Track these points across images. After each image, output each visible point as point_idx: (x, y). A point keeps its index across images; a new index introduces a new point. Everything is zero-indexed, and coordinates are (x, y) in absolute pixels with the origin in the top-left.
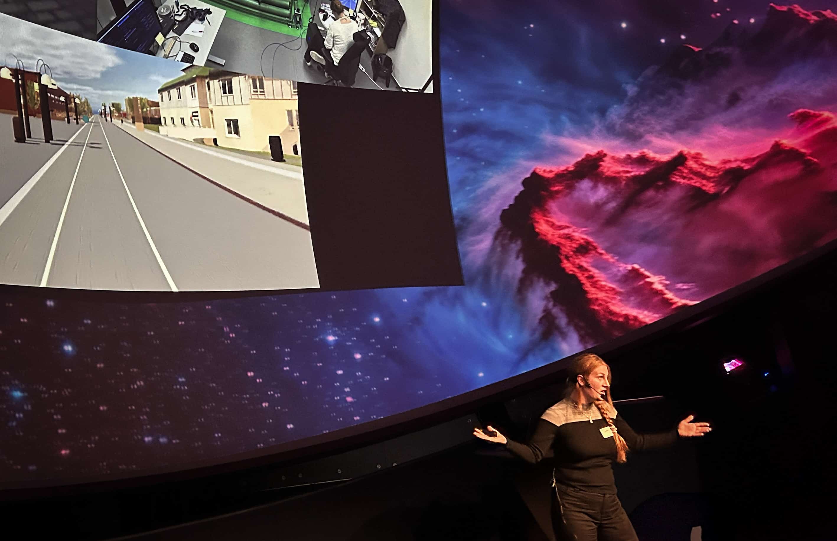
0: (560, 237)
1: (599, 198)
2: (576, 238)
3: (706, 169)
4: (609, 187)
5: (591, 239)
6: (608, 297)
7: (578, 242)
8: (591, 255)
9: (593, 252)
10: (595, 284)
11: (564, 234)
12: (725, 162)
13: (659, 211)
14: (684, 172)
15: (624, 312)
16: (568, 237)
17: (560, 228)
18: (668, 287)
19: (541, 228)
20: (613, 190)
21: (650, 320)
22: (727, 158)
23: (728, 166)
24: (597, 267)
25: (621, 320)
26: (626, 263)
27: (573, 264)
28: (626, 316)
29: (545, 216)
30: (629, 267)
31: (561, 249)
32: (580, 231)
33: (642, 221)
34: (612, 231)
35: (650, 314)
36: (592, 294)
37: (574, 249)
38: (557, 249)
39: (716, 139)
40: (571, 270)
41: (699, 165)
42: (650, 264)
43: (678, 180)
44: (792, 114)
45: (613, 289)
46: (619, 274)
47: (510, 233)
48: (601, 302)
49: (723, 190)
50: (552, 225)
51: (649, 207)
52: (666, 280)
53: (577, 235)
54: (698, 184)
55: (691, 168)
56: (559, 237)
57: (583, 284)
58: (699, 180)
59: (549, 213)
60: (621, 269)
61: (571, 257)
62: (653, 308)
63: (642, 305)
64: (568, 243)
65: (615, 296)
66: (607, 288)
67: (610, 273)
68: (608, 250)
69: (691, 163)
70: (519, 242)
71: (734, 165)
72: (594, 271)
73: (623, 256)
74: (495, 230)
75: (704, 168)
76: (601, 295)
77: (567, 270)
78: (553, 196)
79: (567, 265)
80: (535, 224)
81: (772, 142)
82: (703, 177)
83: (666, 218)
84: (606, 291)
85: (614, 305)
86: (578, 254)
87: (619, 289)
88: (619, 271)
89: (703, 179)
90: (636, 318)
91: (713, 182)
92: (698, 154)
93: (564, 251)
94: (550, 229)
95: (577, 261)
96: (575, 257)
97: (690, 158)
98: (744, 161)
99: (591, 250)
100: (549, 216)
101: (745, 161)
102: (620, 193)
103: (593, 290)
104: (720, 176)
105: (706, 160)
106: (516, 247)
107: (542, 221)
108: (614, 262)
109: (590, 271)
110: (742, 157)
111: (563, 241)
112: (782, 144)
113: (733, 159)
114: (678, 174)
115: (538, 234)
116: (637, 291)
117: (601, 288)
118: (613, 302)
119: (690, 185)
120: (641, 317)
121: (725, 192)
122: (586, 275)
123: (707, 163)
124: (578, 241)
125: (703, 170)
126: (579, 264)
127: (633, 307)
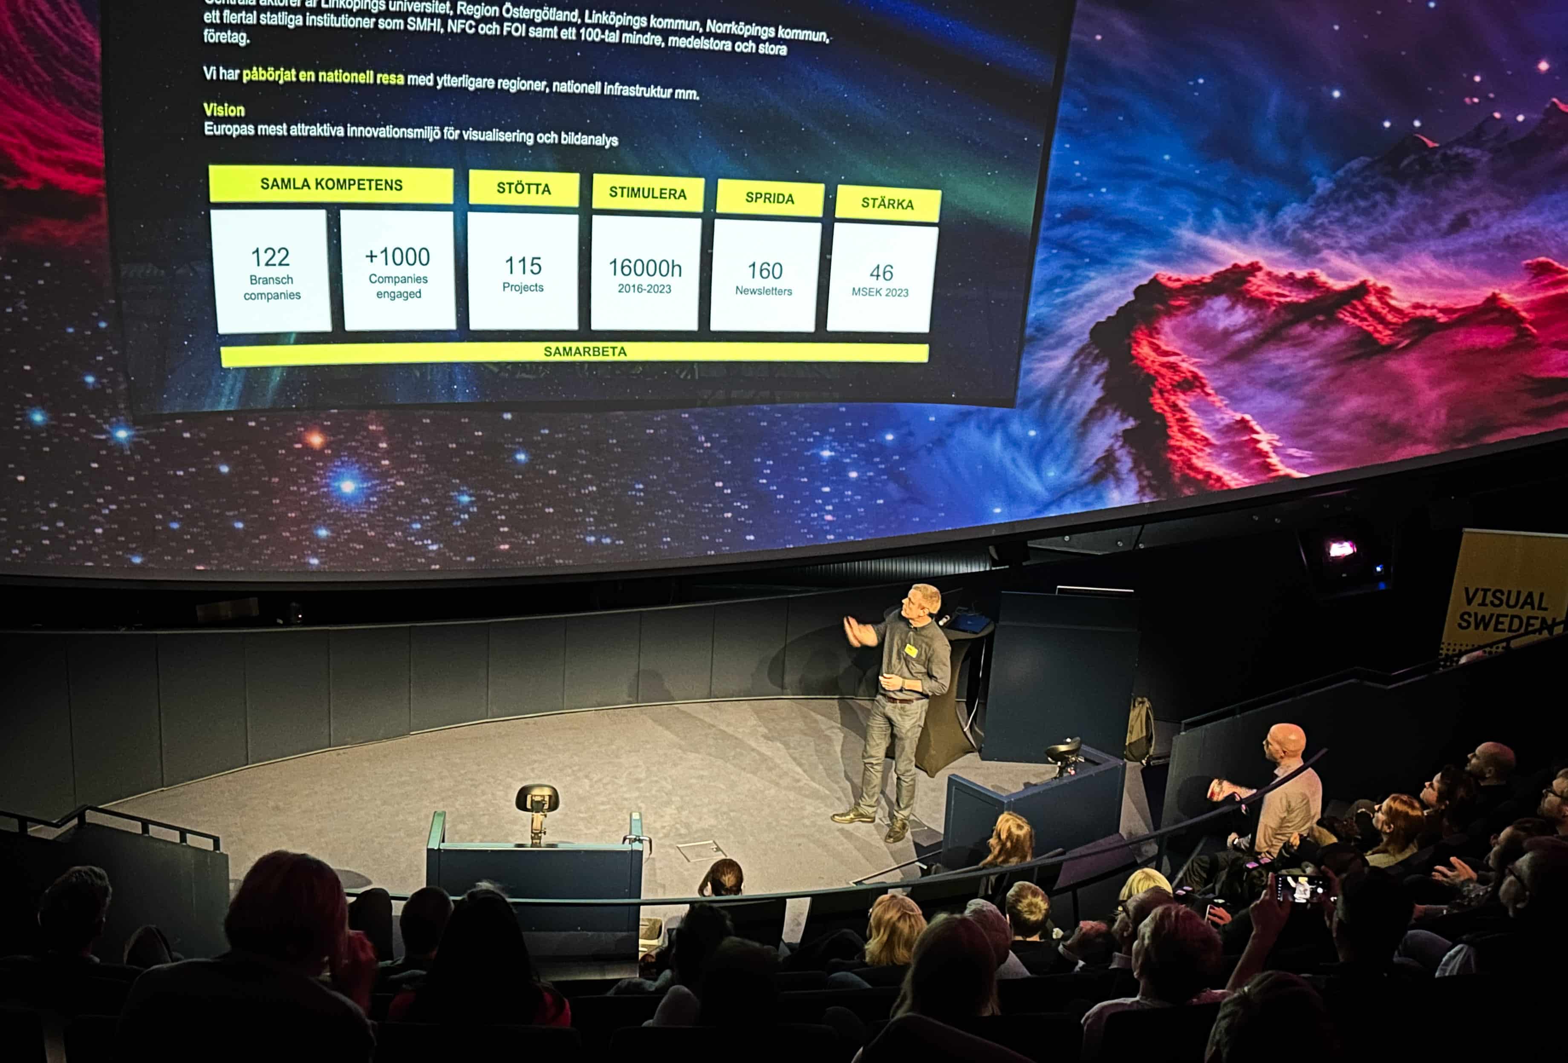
0: (1163, 365)
1: (1233, 324)
2: (1184, 370)
3: (1389, 312)
4: (1251, 311)
5: (1201, 373)
6: (1195, 448)
7: (1183, 375)
8: (1195, 394)
9: (1199, 390)
10: (1185, 429)
11: (1168, 362)
12: (1417, 306)
13: (1305, 354)
14: (1358, 309)
15: (1207, 469)
16: (1174, 367)
17: (1167, 354)
18: (1278, 450)
19: (1139, 350)
20: (1254, 316)
21: (1237, 485)
22: (1421, 301)
23: (1419, 312)
24: (1195, 409)
25: (1200, 477)
26: (1235, 411)
27: (1167, 401)
28: (1209, 475)
29: (1151, 336)
30: (1238, 416)
31: (1157, 380)
32: (1191, 362)
33: (1277, 362)
34: (1233, 368)
35: (1240, 477)
36: (1178, 440)
37: (1175, 383)
38: (1152, 379)
39: (1417, 274)
40: (1160, 408)
41: (1382, 303)
42: (1265, 418)
43: (1346, 319)
44: (1529, 261)
45: (1206, 439)
46: (1222, 423)
47: (1096, 352)
48: (1183, 451)
49: (1402, 342)
50: (1157, 349)
51: (1295, 346)
52: (1278, 441)
53: (1184, 366)
54: (1371, 329)
55: (1370, 305)
56: (1160, 365)
57: (1170, 427)
58: (1375, 323)
59: (1158, 333)
60: (1226, 416)
61: (1168, 391)
62: (1248, 471)
63: (1234, 465)
64: (1168, 373)
65: (1205, 448)
66: (1199, 437)
67: (1211, 420)
68: (1218, 391)
69: (1373, 300)
70: (1106, 364)
71: (1427, 313)
72: (1191, 414)
73: (1235, 402)
74: (1079, 346)
75: (1387, 309)
76: (1187, 443)
77: (1156, 407)
78: (1170, 313)
79: (1158, 400)
80: (1134, 345)
81: (1488, 292)
82: (1382, 320)
83: (1310, 363)
84: (1196, 441)
85: (1198, 457)
86: (1178, 390)
87: (1214, 441)
88: (1222, 419)
89: (1380, 323)
90: (1219, 479)
91: (1391, 330)
92: (1386, 289)
93: (1161, 384)
94: (1153, 354)
95: (1173, 398)
96: (1172, 392)
97: (1373, 292)
98: (1441, 310)
99: (1197, 387)
100: (1157, 336)
101: (1444, 311)
102: (1261, 321)
103: (1179, 436)
104: (1404, 324)
105: (1392, 298)
106: (1099, 369)
107: (1144, 342)
108: (1220, 407)
109: (1185, 413)
110: (1441, 303)
111: (1163, 371)
112: (1501, 299)
113: (1429, 305)
114: (1350, 309)
115: (1133, 357)
116: (1236, 447)
117: (1191, 436)
118: (1200, 454)
119: (1360, 327)
120: (1226, 478)
121: (1401, 346)
122: (1178, 416)
123: (1393, 302)
124: (1183, 373)
125: (1384, 312)
126: (1174, 402)
127: (1221, 465)
